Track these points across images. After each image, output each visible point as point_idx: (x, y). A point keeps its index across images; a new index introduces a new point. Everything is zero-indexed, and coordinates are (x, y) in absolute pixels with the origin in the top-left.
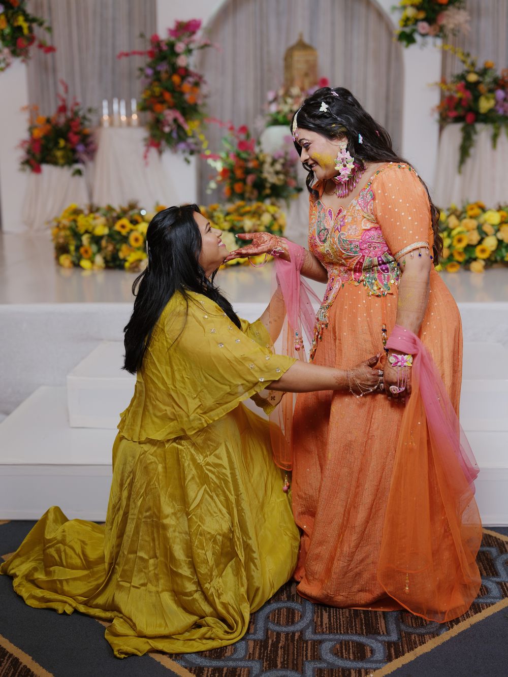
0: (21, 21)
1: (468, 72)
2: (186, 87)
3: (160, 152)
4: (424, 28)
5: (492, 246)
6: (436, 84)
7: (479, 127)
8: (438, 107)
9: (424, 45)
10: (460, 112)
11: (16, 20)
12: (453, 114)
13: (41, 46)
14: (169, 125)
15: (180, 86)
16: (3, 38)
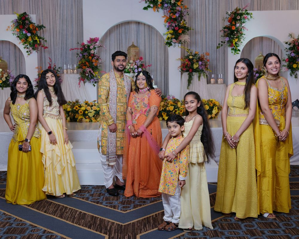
0: (37, 38)
1: (189, 55)
2: (94, 60)
3: (84, 83)
4: (174, 41)
6: (180, 59)
7: (194, 73)
8: (180, 67)
9: (175, 46)
10: (187, 68)
11: (35, 38)
12: (185, 69)
13: (43, 46)
14: (88, 73)
15: (92, 60)
16: (30, 44)
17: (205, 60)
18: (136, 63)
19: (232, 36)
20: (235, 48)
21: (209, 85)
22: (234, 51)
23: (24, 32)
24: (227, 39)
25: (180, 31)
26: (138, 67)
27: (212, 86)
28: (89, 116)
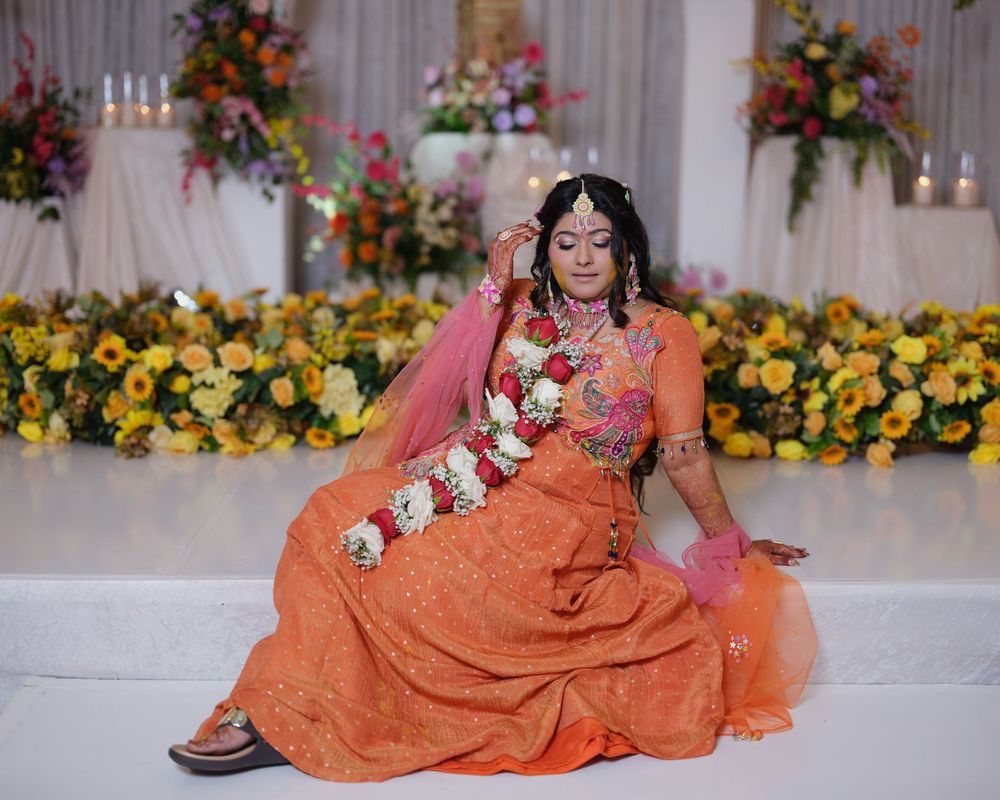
1: (808, 40)
2: (266, 53)
3: (216, 179)
5: (913, 412)
6: (747, 61)
8: (749, 105)
10: (793, 115)
12: (779, 119)
14: (232, 127)
15: (254, 52)
17: (892, 68)
18: (502, 76)
21: (906, 213)
26: (514, 104)
27: (925, 224)
28: (197, 413)
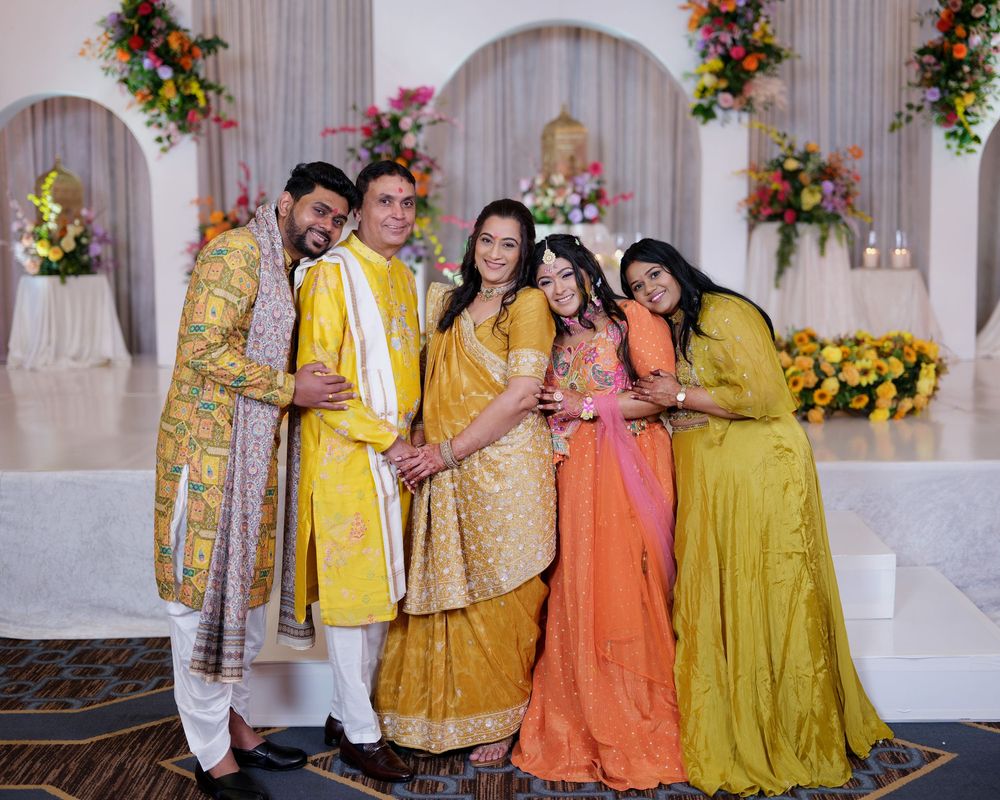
0: (195, 89)
1: (786, 157)
4: (726, 101)
5: (833, 390)
6: (743, 171)
7: (802, 227)
8: (747, 201)
9: (725, 121)
10: (777, 208)
11: (187, 87)
12: (765, 213)
13: (218, 120)
16: (169, 111)
17: (845, 175)
18: (575, 185)
19: (952, 84)
20: (960, 131)
21: (858, 273)
22: (954, 143)
23: (147, 63)
24: (933, 94)
25: (750, 64)
26: (583, 204)
27: (871, 281)
